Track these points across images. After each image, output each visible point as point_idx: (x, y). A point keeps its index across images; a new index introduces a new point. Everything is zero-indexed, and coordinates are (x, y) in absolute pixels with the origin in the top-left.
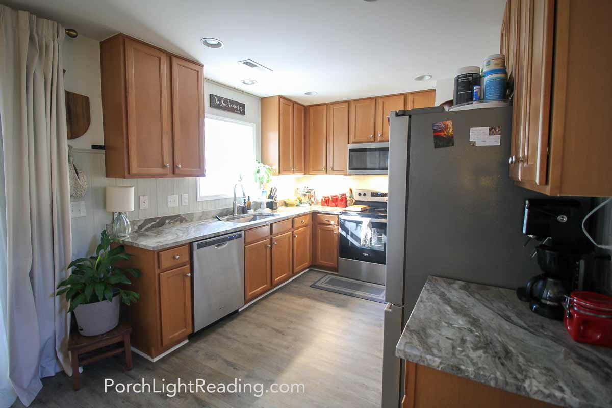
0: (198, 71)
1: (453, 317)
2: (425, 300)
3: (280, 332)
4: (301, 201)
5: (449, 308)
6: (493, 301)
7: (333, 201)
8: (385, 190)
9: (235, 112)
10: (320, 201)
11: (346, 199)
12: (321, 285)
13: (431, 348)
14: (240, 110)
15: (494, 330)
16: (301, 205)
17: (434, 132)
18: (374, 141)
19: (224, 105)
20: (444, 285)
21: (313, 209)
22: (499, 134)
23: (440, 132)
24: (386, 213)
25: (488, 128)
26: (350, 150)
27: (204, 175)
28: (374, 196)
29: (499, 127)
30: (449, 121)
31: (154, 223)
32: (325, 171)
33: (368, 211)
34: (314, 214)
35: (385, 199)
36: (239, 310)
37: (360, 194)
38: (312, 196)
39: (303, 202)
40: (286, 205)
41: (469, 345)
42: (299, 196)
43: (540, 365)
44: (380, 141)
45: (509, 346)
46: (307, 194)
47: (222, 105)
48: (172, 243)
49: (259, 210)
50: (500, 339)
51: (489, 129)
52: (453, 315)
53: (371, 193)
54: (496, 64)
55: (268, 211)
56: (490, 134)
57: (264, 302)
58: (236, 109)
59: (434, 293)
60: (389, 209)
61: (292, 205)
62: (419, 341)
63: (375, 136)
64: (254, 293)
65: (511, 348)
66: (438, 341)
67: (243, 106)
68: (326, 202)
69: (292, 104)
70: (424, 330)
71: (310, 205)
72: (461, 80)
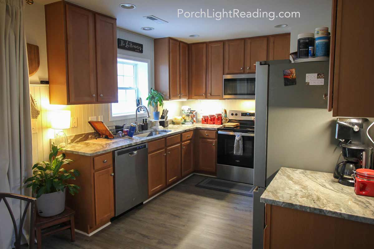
0: (113, 24)
1: (293, 186)
2: (278, 179)
3: (177, 216)
4: (185, 120)
5: (291, 182)
6: (318, 178)
7: (211, 120)
8: (253, 111)
9: (136, 52)
10: (201, 120)
11: (221, 118)
12: (204, 185)
13: (279, 197)
14: (139, 49)
15: (315, 191)
16: (185, 123)
17: (284, 75)
18: (244, 73)
19: (128, 46)
20: (290, 171)
21: (195, 127)
22: (323, 78)
23: (287, 76)
24: (254, 129)
25: (316, 74)
26: (224, 79)
27: (117, 101)
28: (244, 116)
29: (323, 74)
30: (293, 69)
31: (81, 138)
32: (205, 96)
33: (239, 127)
34: (197, 131)
35: (252, 118)
36: (144, 203)
37: (232, 114)
38: (194, 116)
39: (187, 121)
40: (173, 123)
41: (299, 196)
42: (184, 116)
43: (334, 203)
44: (249, 73)
45: (320, 196)
46: (190, 114)
47: (126, 47)
48: (102, 151)
49: (154, 127)
50: (316, 194)
51: (318, 75)
52: (293, 185)
53: (242, 113)
54: (322, 34)
55: (161, 128)
56: (317, 78)
57: (162, 197)
58: (137, 49)
59: (284, 175)
60: (256, 126)
61: (178, 123)
62: (273, 195)
63: (244, 68)
64: (155, 190)
65: (321, 197)
66: (283, 195)
67: (141, 46)
68: (206, 120)
69: (178, 43)
70: (276, 191)
71: (193, 123)
72: (301, 41)
